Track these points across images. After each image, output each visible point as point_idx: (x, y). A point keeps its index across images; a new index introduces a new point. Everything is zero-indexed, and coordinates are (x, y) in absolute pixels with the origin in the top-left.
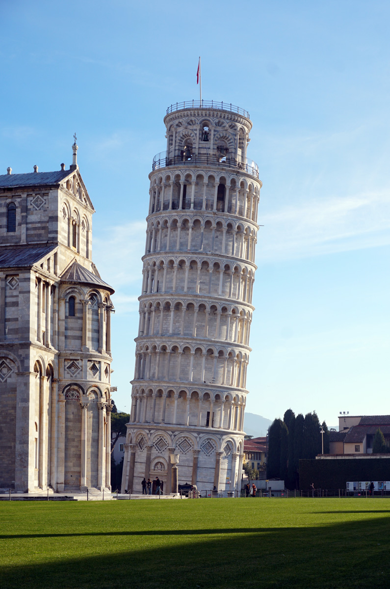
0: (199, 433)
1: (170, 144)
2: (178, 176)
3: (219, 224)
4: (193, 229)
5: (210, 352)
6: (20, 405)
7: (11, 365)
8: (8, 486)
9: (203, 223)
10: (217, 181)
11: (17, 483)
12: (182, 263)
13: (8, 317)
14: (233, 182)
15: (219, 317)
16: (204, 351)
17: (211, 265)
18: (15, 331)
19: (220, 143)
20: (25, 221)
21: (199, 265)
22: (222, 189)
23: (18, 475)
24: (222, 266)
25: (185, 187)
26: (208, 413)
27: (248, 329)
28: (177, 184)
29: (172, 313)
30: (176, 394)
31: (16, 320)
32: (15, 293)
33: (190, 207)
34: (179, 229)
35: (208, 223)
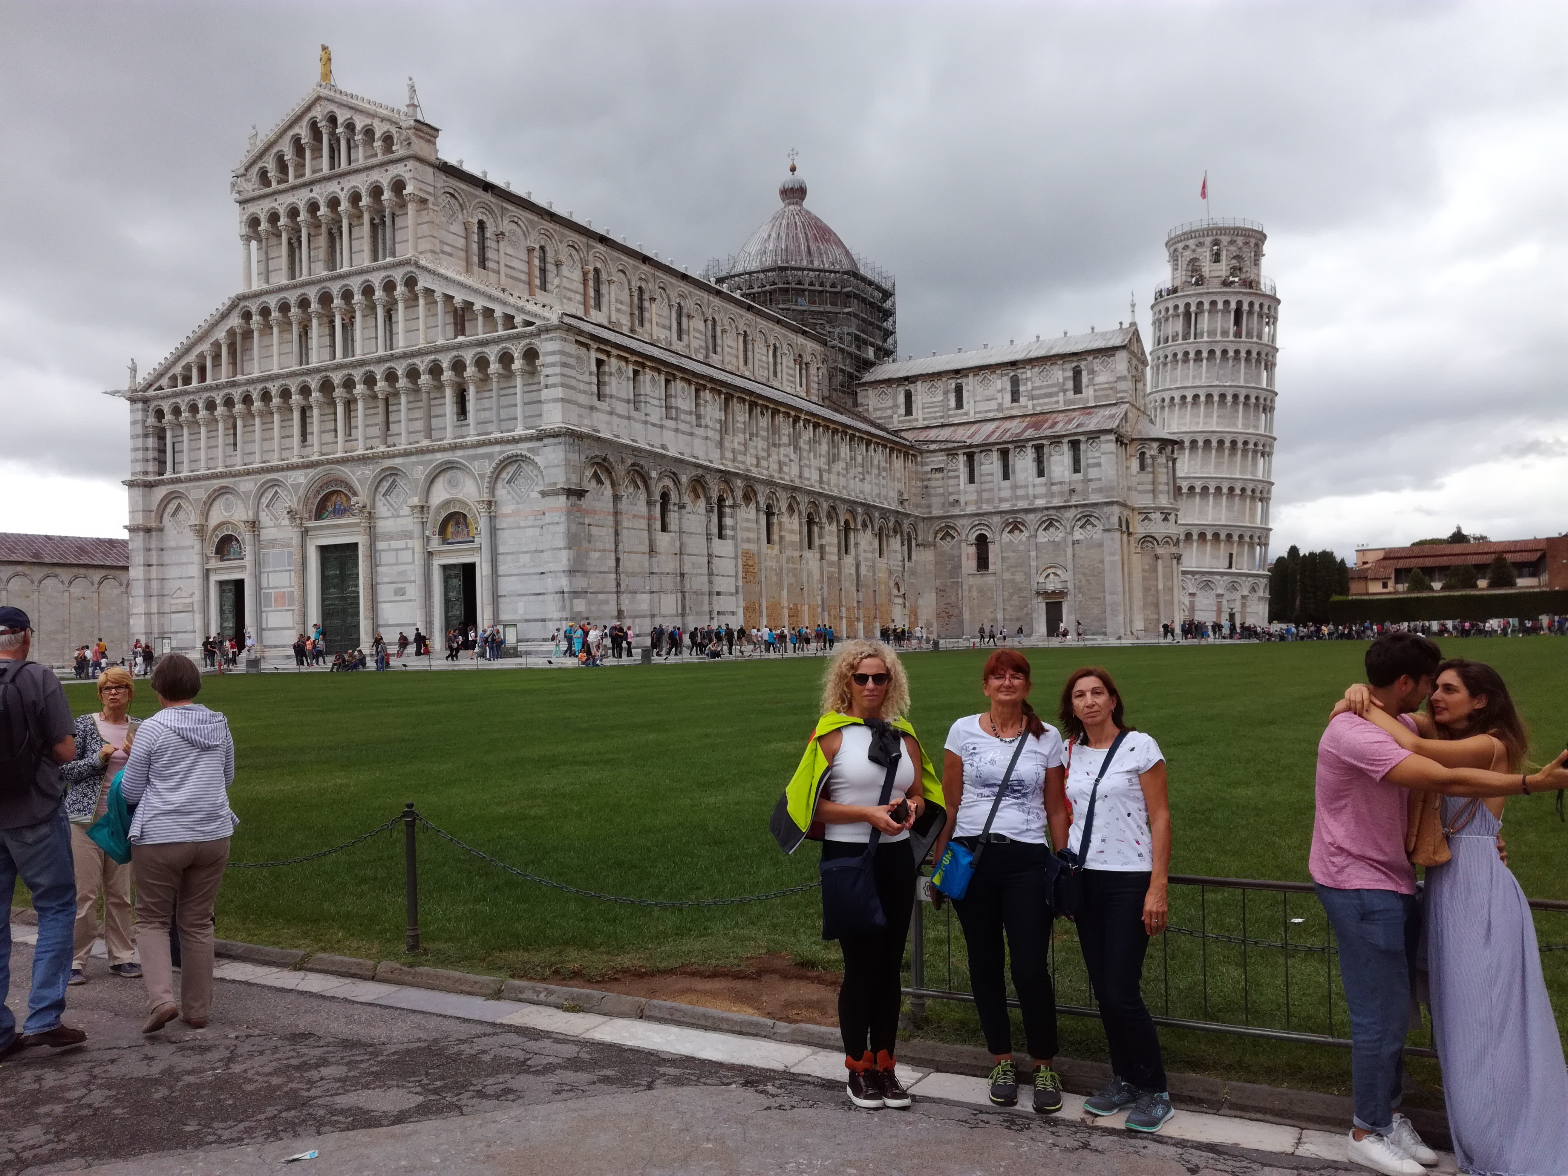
0: (1222, 574)
1: (1175, 269)
2: (1188, 305)
3: (1237, 352)
4: (1207, 359)
5: (1231, 489)
6: (1107, 559)
7: (1096, 522)
8: (1100, 634)
9: (1218, 353)
10: (1233, 306)
11: (1108, 630)
12: (1196, 397)
13: (1090, 477)
14: (1251, 304)
15: (1239, 453)
16: (1225, 490)
17: (1229, 398)
18: (1100, 490)
19: (1234, 262)
20: (1091, 382)
21: (1216, 398)
22: (1238, 313)
23: (1109, 623)
24: (1242, 399)
25: (1196, 314)
26: (1231, 555)
27: (1270, 463)
28: (1187, 314)
29: (1187, 451)
30: (1195, 537)
31: (1100, 479)
32: (1097, 455)
33: (1202, 337)
34: (1192, 362)
35: (1225, 352)
